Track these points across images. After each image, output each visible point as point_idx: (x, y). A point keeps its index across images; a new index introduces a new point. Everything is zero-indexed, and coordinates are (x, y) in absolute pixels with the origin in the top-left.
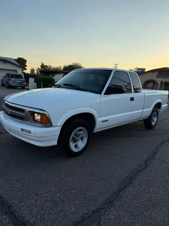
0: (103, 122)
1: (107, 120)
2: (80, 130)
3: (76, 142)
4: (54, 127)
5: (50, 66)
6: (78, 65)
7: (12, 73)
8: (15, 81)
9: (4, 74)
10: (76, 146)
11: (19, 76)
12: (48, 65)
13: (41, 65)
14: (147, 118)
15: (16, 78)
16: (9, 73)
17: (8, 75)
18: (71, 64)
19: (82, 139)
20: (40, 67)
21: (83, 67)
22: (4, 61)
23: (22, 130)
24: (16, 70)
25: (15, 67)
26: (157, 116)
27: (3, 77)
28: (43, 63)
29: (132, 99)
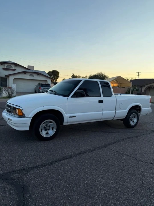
0: (70, 117)
1: (75, 117)
2: (51, 122)
3: (48, 131)
4: (27, 118)
5: (79, 77)
6: (102, 74)
7: (42, 83)
8: (44, 89)
9: (37, 83)
10: (47, 133)
11: (47, 85)
12: (77, 76)
13: (72, 76)
14: (124, 118)
15: (45, 87)
16: (40, 83)
17: (39, 84)
18: (96, 74)
19: (53, 129)
20: (71, 78)
21: (107, 76)
22: (37, 74)
23: (8, 119)
24: (47, 81)
25: (46, 78)
26: (137, 118)
27: (36, 86)
28: (73, 74)
29: (101, 102)
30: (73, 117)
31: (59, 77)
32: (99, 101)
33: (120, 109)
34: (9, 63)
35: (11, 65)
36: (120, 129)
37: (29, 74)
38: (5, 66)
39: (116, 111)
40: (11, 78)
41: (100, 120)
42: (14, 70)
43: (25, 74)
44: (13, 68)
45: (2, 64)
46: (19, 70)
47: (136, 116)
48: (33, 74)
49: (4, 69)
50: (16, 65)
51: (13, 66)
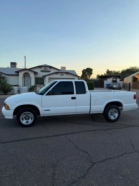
1: (49, 110)
2: (29, 114)
4: (11, 110)
5: (114, 71)
10: (27, 122)
12: (112, 71)
13: (107, 71)
18: (129, 68)
19: (31, 118)
20: (106, 73)
22: (66, 73)
28: (108, 70)
29: (74, 98)
30: (48, 110)
31: (92, 74)
32: (72, 97)
33: (95, 104)
34: (45, 66)
35: (47, 68)
36: (103, 122)
37: (60, 74)
38: (43, 69)
39: (91, 106)
40: (47, 78)
41: (75, 114)
42: (49, 71)
43: (57, 74)
44: (48, 70)
45: (40, 68)
46: (53, 71)
47: (117, 111)
48: (63, 74)
49: (42, 71)
50: (51, 67)
51: (48, 68)
